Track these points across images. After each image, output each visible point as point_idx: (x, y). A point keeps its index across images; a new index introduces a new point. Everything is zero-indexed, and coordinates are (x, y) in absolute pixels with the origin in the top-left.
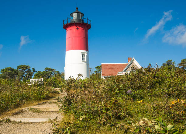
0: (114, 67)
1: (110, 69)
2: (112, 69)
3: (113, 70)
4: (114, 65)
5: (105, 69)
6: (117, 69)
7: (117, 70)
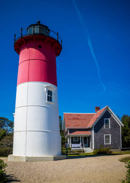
0: (79, 118)
1: (74, 119)
2: (77, 119)
3: (78, 121)
4: (78, 115)
5: (69, 119)
6: (83, 119)
7: (84, 121)
